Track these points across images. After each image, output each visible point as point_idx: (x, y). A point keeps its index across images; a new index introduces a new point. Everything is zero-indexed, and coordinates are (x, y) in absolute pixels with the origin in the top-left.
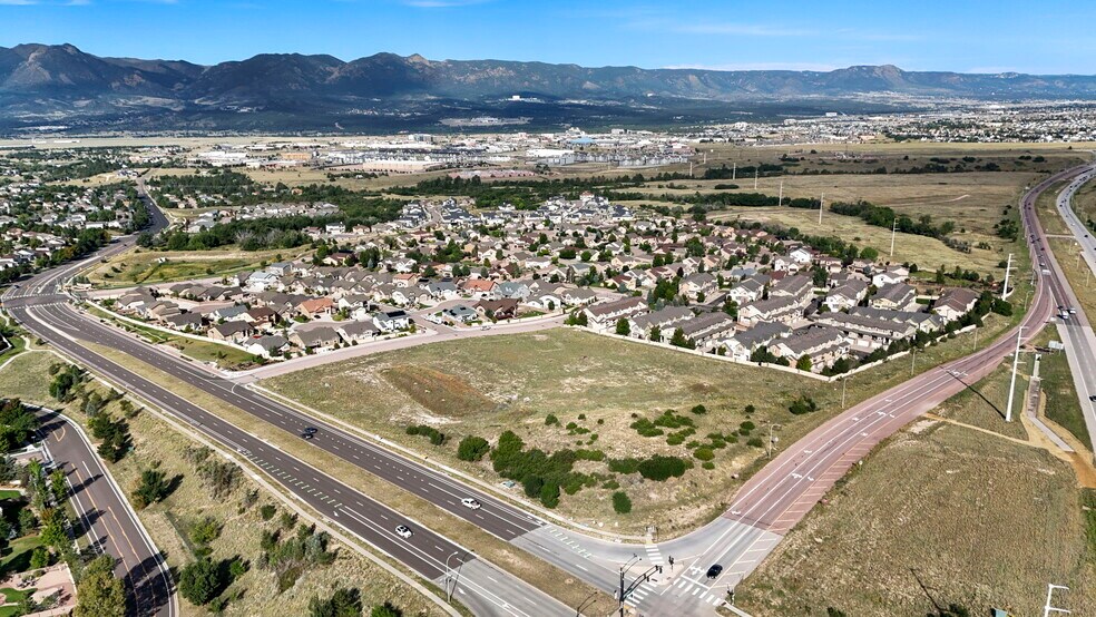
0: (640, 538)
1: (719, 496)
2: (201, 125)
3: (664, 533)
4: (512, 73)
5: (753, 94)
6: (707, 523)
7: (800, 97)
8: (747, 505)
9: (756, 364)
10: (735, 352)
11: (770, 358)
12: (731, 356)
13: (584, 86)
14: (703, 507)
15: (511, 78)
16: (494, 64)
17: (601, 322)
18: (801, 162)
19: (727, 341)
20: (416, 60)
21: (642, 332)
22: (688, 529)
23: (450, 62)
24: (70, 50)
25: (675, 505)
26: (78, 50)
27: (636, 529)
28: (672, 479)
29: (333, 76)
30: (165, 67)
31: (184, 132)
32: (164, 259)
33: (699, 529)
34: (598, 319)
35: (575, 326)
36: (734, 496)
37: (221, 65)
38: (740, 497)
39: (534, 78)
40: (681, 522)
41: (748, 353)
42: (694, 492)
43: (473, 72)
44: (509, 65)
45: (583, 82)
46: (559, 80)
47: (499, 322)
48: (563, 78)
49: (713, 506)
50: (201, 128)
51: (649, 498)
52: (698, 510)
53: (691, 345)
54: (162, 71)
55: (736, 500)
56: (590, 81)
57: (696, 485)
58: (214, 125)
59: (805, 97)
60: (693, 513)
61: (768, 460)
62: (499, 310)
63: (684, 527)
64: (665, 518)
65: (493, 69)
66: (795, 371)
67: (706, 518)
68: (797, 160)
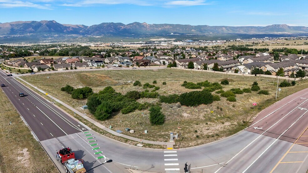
0: (162, 143)
1: (240, 117)
2: (85, 40)
3: (188, 140)
4: (171, 27)
5: (242, 32)
6: (231, 134)
7: (256, 33)
8: (268, 123)
9: (254, 75)
10: (243, 72)
11: (261, 72)
12: (241, 73)
13: (192, 31)
14: (227, 124)
15: (171, 29)
16: (166, 25)
17: (182, 65)
18: (259, 44)
19: (238, 67)
20: (145, 24)
21: (199, 67)
22: (211, 139)
23: (154, 24)
24: (54, 22)
25: (202, 121)
26: (56, 22)
27: (161, 136)
28: (202, 106)
29: (122, 29)
30: (78, 26)
31: (81, 42)
32: (43, 58)
33: (223, 140)
34: (181, 64)
35: (172, 68)
36: (254, 118)
37: (93, 26)
38: (258, 119)
39: (177, 29)
40: (205, 133)
41: (249, 71)
42: (220, 114)
43: (160, 27)
44: (170, 25)
45: (191, 30)
46: (185, 29)
47: (141, 67)
48: (186, 28)
49: (236, 123)
50: (85, 41)
51: (182, 116)
52: (222, 126)
53: (222, 70)
54: (77, 27)
55: (256, 120)
56: (194, 29)
57: (221, 109)
58: (88, 40)
59: (258, 33)
60: (218, 127)
61: (275, 101)
62: (142, 63)
63: (208, 137)
64: (192, 130)
65: (166, 26)
66: (275, 77)
67: (230, 131)
68: (258, 44)
